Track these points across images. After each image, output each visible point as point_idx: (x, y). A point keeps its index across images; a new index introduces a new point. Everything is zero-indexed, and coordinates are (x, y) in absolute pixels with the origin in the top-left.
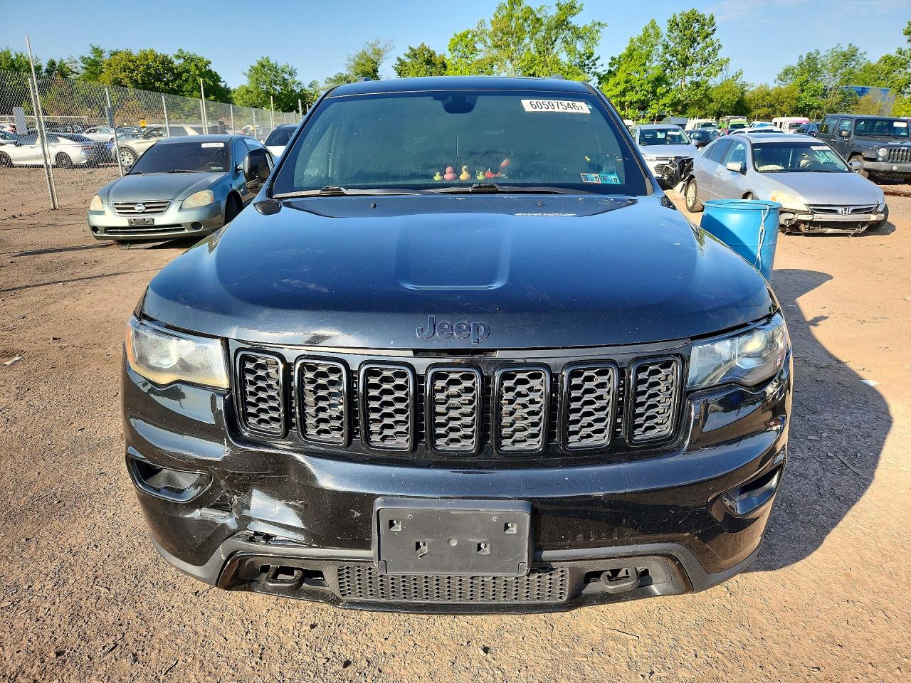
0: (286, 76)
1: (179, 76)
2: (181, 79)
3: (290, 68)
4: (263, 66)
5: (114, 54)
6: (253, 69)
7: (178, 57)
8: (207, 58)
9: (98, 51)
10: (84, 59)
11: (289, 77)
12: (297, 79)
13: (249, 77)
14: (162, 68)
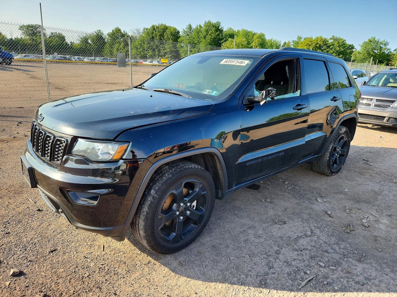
0: (382, 46)
1: (329, 47)
2: (329, 48)
3: (385, 42)
4: (371, 42)
5: (305, 39)
6: (365, 43)
7: (331, 39)
8: (344, 39)
9: (300, 38)
10: (293, 41)
11: (384, 46)
12: (388, 47)
13: (362, 46)
14: (323, 44)
